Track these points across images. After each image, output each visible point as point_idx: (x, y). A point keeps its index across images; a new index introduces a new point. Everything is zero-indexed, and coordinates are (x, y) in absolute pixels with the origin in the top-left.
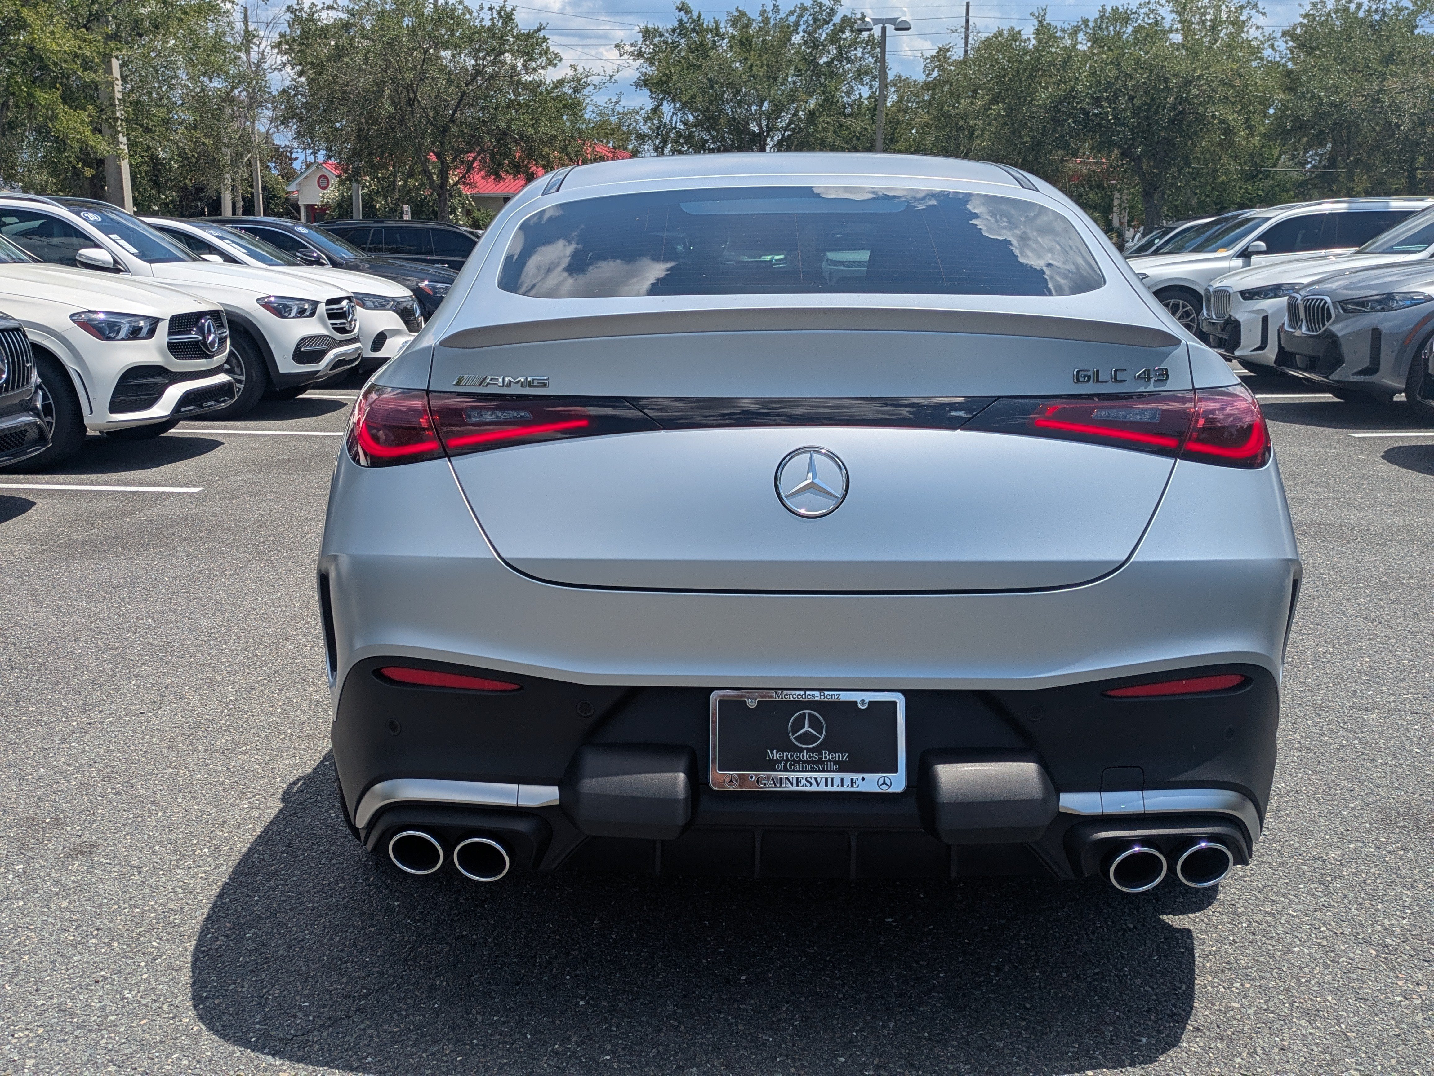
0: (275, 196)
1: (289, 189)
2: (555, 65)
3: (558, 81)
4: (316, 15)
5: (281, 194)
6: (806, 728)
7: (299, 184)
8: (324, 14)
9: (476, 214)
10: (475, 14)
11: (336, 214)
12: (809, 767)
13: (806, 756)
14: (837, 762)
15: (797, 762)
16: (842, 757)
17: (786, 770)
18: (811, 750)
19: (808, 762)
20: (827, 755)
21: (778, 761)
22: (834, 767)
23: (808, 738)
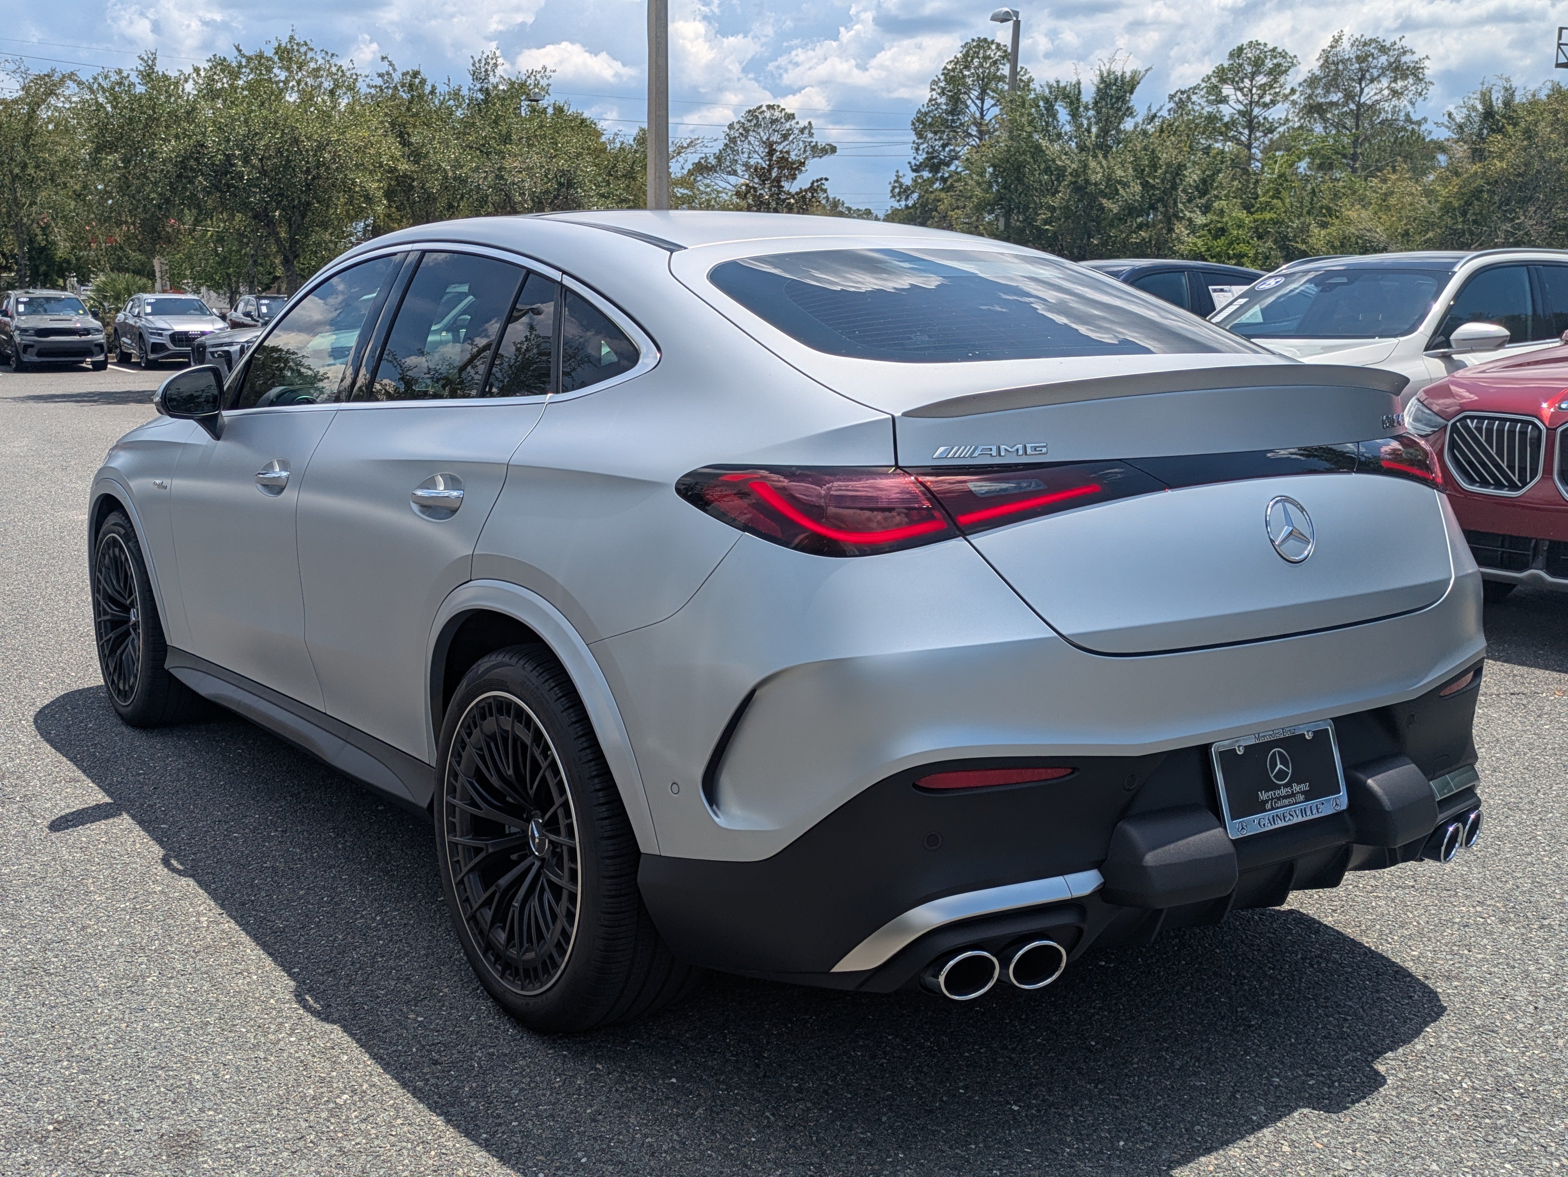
6: (1279, 766)
12: (1286, 801)
13: (1283, 792)
14: (1303, 793)
15: (1278, 799)
16: (1305, 787)
17: (1273, 809)
18: (1285, 786)
19: (1285, 797)
20: (1296, 788)
21: (1267, 801)
22: (1302, 797)
23: (1281, 775)
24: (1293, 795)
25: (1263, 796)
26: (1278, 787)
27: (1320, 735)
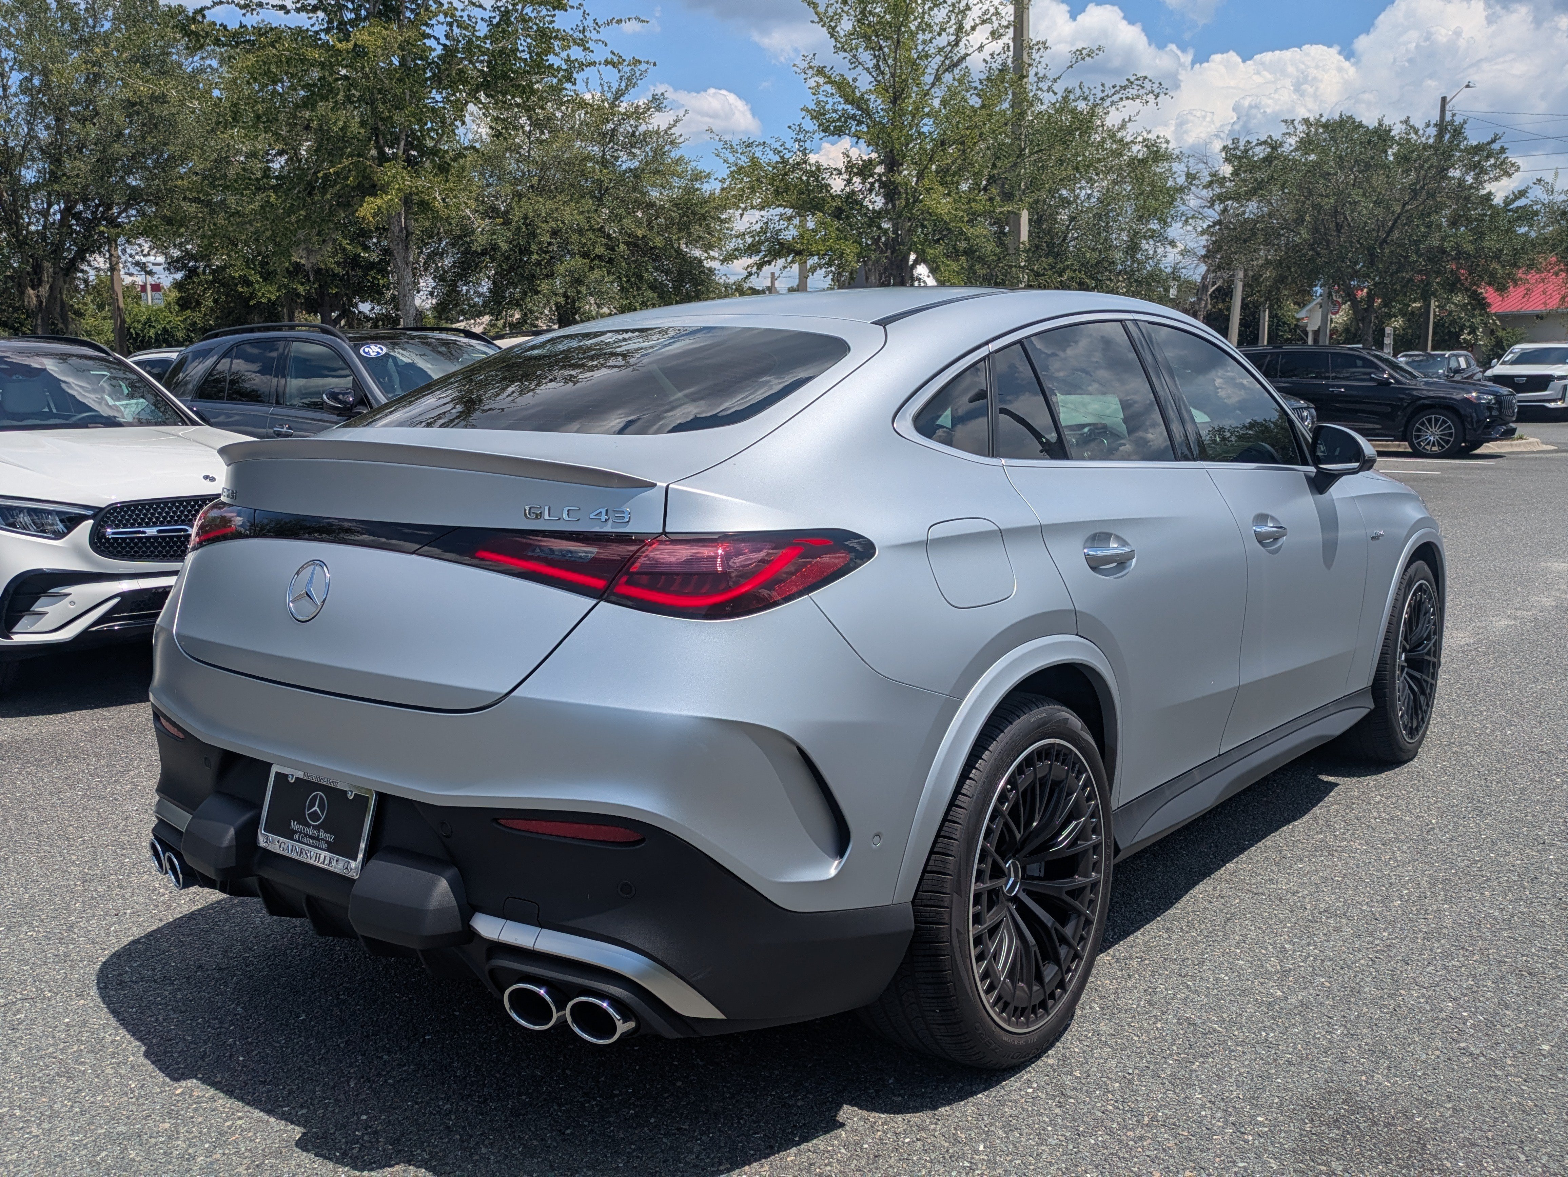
0: (1284, 323)
1: (1299, 316)
2: (1510, 176)
3: (1519, 192)
4: (1250, 152)
5: (1291, 321)
6: (316, 808)
7: (1310, 310)
8: (1257, 150)
9: (1501, 333)
10: (1421, 132)
11: (1342, 338)
12: (311, 841)
13: (311, 831)
14: (327, 842)
15: (306, 835)
16: (330, 838)
17: (298, 841)
18: (315, 827)
19: (311, 837)
20: (322, 834)
21: (296, 832)
22: (325, 846)
23: (315, 816)
24: (317, 839)
25: (294, 826)
26: (309, 825)
27: (361, 801)
